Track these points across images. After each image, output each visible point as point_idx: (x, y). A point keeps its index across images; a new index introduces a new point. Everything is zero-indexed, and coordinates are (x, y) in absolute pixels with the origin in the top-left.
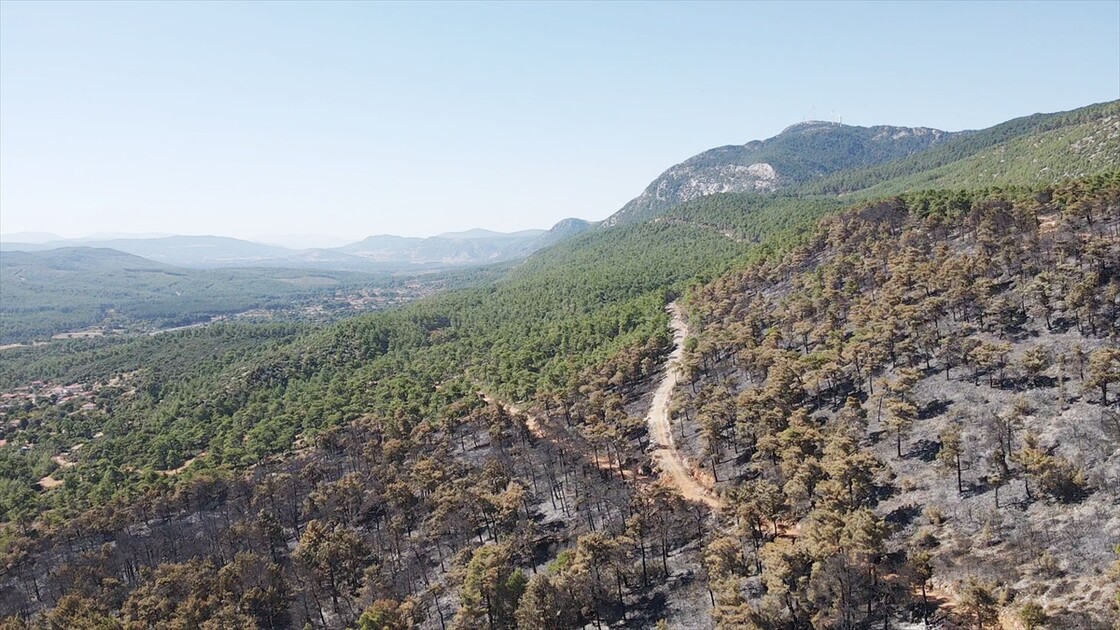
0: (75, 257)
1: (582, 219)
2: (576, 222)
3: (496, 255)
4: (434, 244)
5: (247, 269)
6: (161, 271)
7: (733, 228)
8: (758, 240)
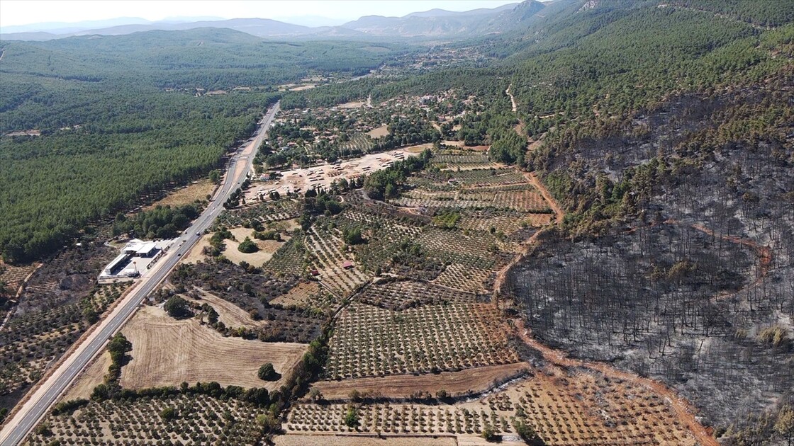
0: (216, 34)
4: (414, 20)
6: (285, 43)
7: (727, 13)
8: (750, 22)
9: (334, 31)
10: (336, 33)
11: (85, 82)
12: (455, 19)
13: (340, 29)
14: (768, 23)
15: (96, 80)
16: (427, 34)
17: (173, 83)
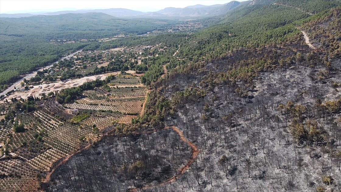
0: (94, 15)
1: (237, 1)
2: (235, 2)
3: (207, 13)
4: (187, 10)
5: (141, 19)
6: (121, 19)
7: (300, 7)
8: (308, 11)
9: (152, 14)
10: (152, 15)
11: (17, 37)
12: (204, 9)
13: (155, 13)
14: (316, 12)
15: (21, 36)
16: (191, 15)
17: (55, 38)
